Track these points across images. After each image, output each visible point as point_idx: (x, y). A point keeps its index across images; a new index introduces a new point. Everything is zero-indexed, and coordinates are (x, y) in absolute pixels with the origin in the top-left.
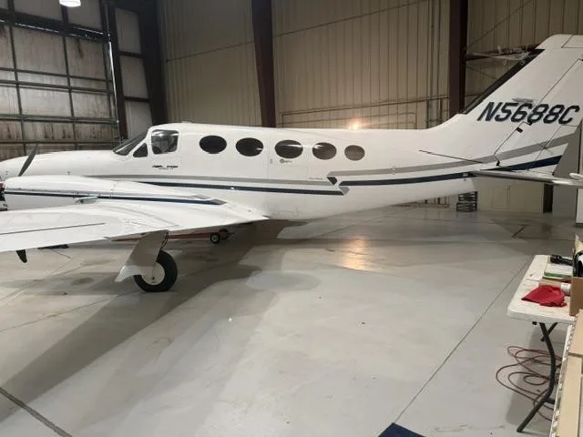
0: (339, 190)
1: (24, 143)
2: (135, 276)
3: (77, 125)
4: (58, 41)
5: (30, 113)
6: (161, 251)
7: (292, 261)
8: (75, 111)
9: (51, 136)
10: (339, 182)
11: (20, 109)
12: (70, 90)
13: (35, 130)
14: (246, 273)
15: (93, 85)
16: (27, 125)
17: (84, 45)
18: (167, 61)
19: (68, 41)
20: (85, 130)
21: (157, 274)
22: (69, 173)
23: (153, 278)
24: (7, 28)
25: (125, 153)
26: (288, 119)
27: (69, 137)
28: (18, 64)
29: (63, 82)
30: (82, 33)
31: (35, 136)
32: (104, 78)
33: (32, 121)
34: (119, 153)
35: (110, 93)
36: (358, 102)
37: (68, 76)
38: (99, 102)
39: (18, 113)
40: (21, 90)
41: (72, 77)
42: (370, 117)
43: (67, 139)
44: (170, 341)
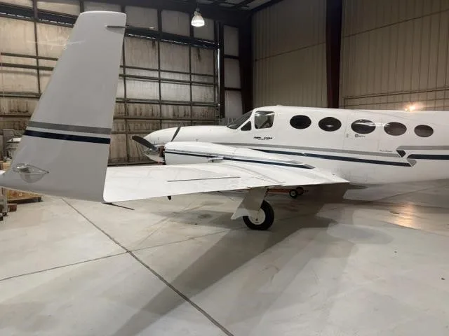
0: (407, 162)
1: (161, 120)
2: (244, 217)
3: (193, 107)
4: (186, 50)
5: (165, 99)
6: (264, 201)
7: (362, 218)
8: (193, 98)
9: (176, 114)
10: (406, 156)
11: (160, 96)
12: (191, 83)
13: (168, 110)
14: (324, 224)
15: (206, 80)
16: (164, 106)
17: (202, 51)
18: (256, 60)
19: (192, 49)
20: (198, 111)
21: (259, 217)
22: (197, 140)
23: (257, 220)
24: (156, 43)
25: (235, 128)
26: (350, 102)
27: (188, 115)
28: (161, 66)
29: (187, 78)
30: (201, 44)
31: (168, 114)
32: (213, 74)
33: (167, 104)
34: (230, 128)
35: (215, 85)
36: (415, 88)
37: (190, 74)
38: (208, 92)
39: (158, 99)
40: (162, 84)
41: (193, 74)
42: (426, 101)
43: (186, 118)
44: (278, 270)
